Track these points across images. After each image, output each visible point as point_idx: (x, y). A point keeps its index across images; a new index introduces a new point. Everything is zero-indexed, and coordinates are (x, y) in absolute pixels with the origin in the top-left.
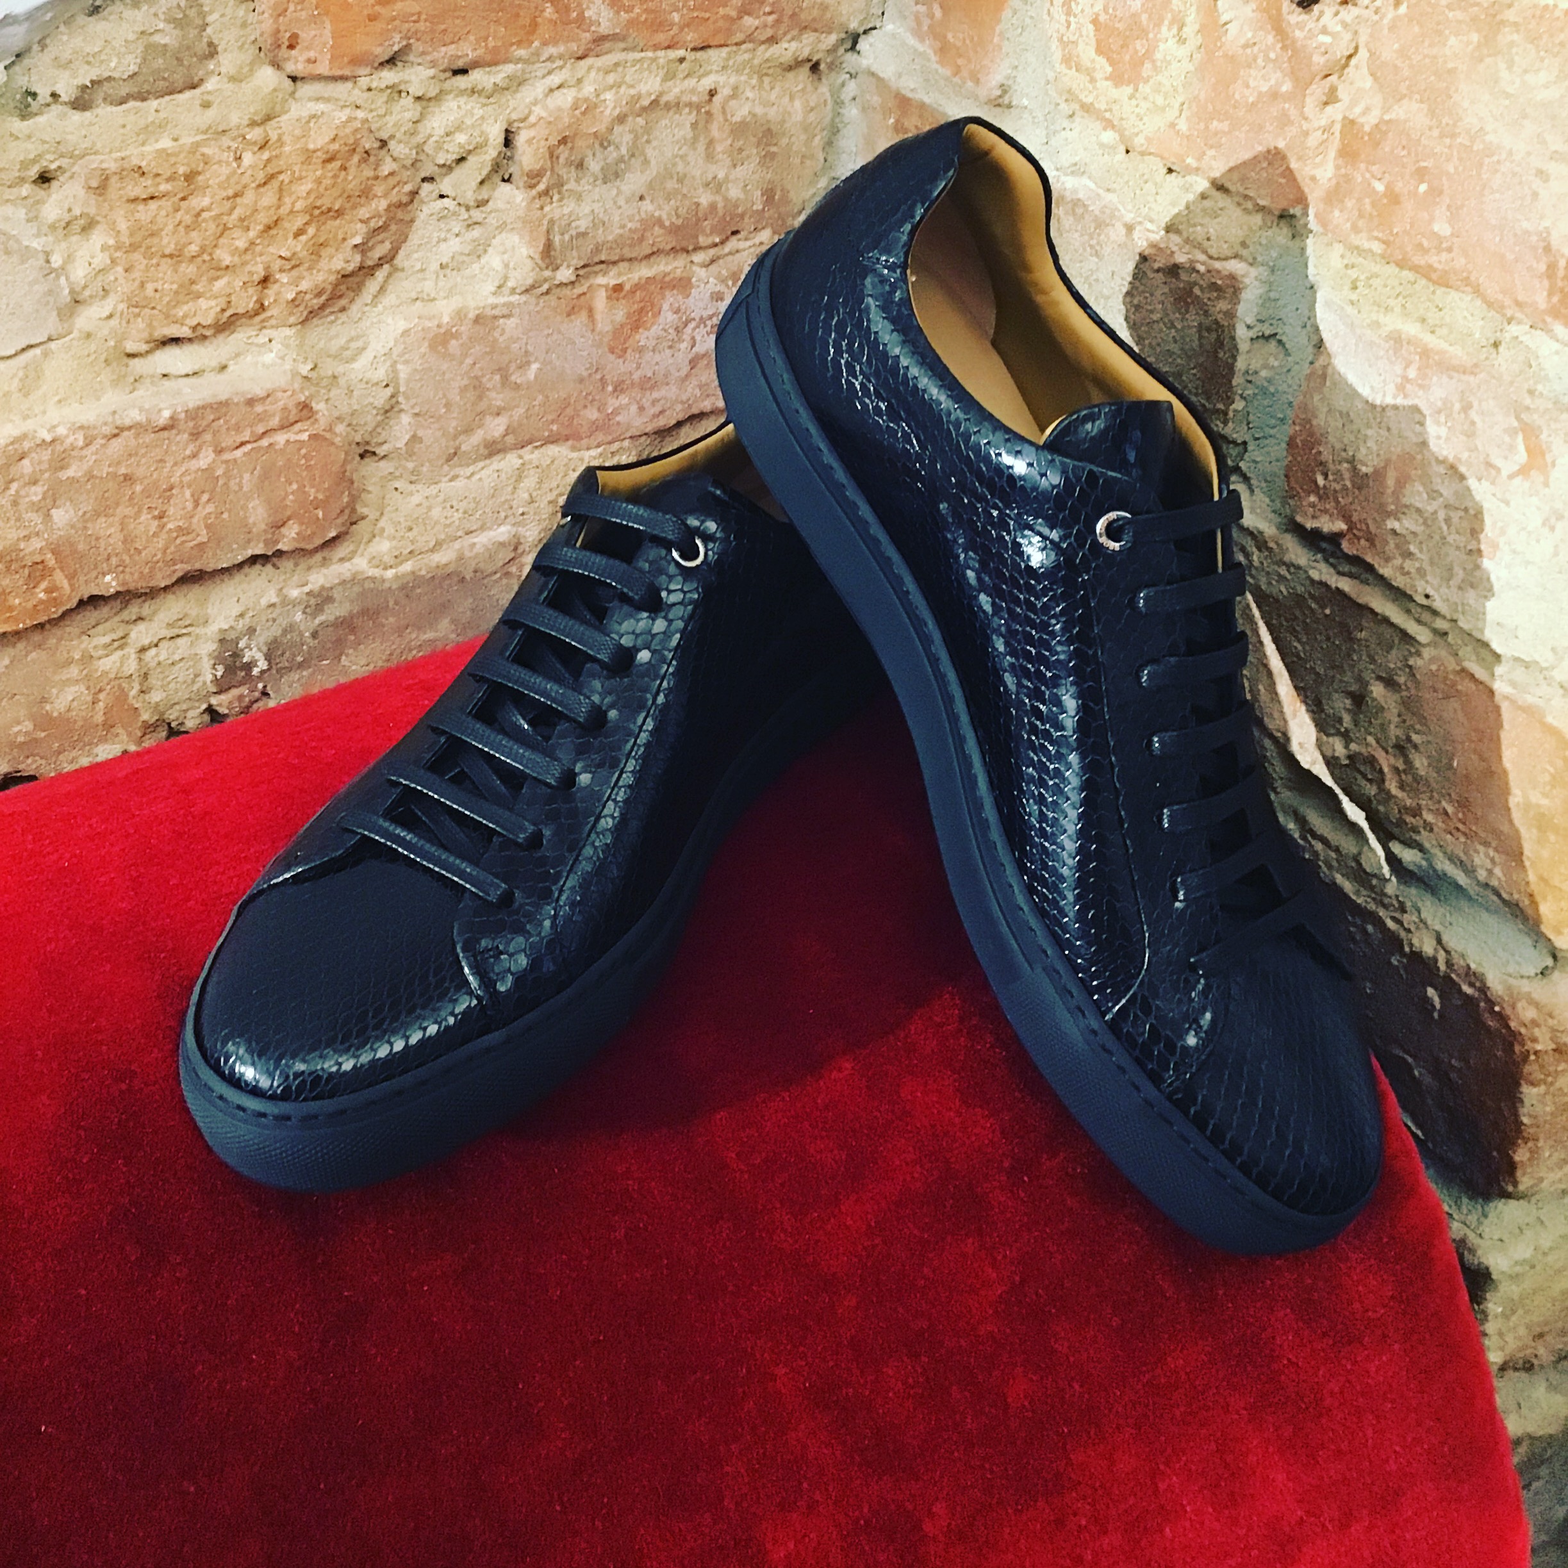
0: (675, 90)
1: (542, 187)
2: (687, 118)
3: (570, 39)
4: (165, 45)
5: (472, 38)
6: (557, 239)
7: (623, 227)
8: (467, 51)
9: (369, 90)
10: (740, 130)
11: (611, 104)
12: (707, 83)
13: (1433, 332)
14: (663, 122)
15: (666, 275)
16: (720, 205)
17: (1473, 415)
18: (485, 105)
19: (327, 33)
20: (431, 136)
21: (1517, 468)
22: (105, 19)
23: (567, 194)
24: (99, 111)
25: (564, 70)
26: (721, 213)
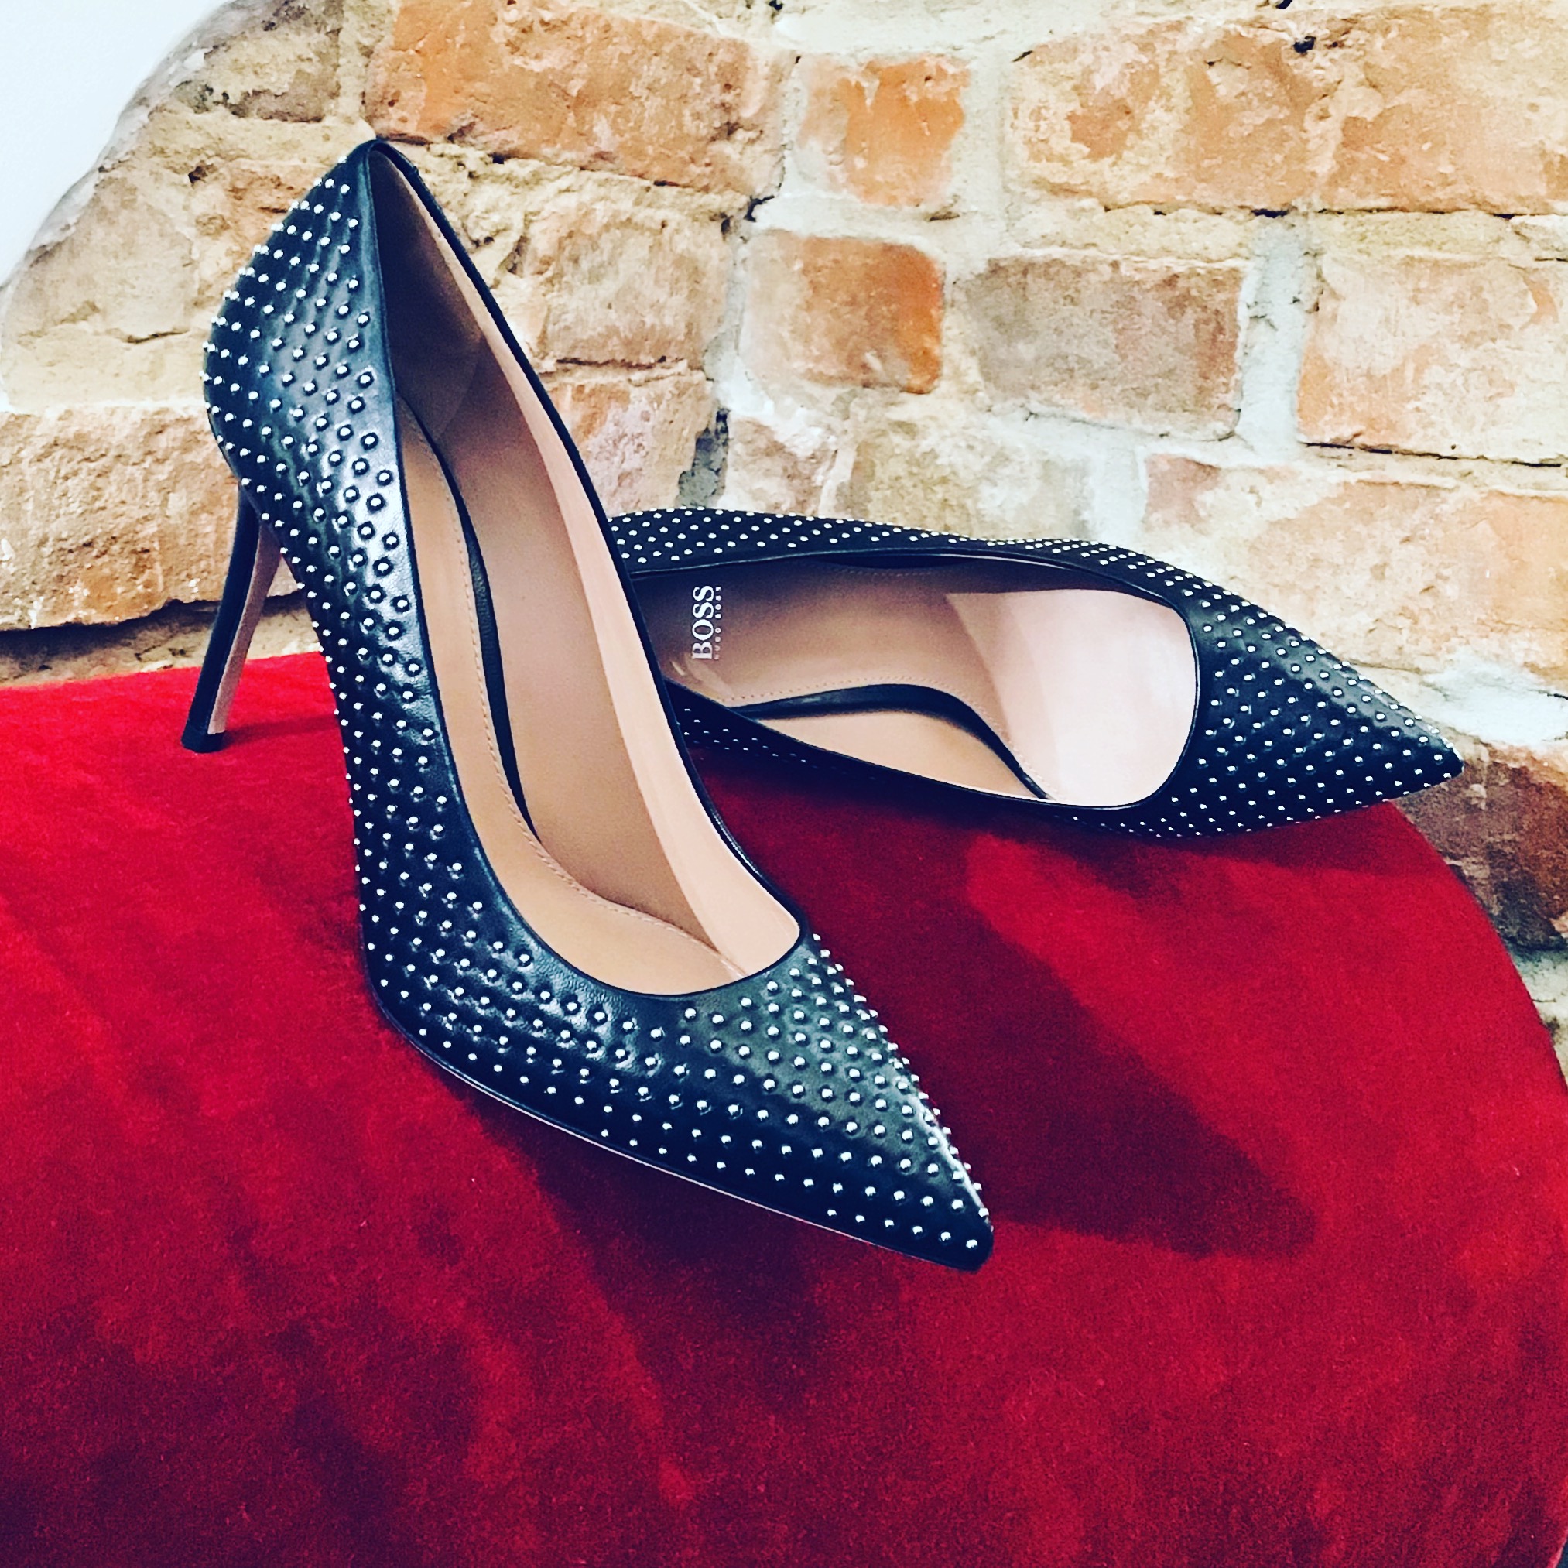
0: (642, 215)
1: (549, 274)
2: (647, 240)
3: (580, 149)
4: (309, 74)
5: (519, 128)
6: (550, 328)
7: (594, 329)
8: (513, 139)
9: (442, 156)
10: (680, 261)
11: (601, 213)
12: (661, 215)
13: (1440, 249)
14: (632, 240)
15: (615, 385)
16: (658, 328)
17: (1485, 295)
18: (513, 194)
19: (423, 95)
20: (473, 211)
21: (1528, 318)
22: (275, 37)
23: (564, 285)
24: (251, 120)
25: (571, 176)
26: (657, 337)
